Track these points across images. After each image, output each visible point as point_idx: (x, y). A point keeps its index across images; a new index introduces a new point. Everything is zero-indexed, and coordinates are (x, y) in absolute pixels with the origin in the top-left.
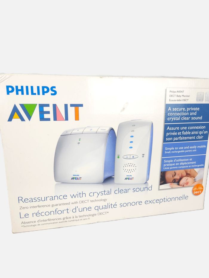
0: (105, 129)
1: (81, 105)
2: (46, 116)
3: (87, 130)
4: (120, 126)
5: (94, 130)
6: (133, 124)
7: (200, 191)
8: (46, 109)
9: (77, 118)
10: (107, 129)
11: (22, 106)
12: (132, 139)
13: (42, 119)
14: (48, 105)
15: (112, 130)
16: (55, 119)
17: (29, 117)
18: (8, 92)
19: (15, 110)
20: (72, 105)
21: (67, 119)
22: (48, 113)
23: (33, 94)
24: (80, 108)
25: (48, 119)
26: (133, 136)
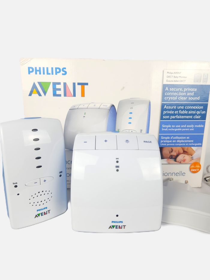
0: (106, 105)
1: (87, 84)
2: (58, 92)
3: (91, 106)
4: (120, 103)
5: (98, 106)
6: (132, 102)
7: (198, 170)
8: (58, 87)
9: (83, 95)
10: (109, 106)
11: (39, 83)
12: (131, 116)
13: (55, 95)
14: (59, 84)
15: (113, 106)
16: (65, 95)
17: (45, 93)
18: (29, 72)
19: (34, 86)
20: (79, 84)
21: (74, 95)
22: (60, 89)
23: (48, 74)
24: (85, 86)
25: (60, 95)
26: (131, 113)
